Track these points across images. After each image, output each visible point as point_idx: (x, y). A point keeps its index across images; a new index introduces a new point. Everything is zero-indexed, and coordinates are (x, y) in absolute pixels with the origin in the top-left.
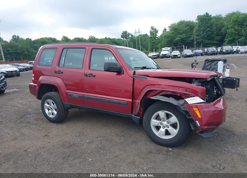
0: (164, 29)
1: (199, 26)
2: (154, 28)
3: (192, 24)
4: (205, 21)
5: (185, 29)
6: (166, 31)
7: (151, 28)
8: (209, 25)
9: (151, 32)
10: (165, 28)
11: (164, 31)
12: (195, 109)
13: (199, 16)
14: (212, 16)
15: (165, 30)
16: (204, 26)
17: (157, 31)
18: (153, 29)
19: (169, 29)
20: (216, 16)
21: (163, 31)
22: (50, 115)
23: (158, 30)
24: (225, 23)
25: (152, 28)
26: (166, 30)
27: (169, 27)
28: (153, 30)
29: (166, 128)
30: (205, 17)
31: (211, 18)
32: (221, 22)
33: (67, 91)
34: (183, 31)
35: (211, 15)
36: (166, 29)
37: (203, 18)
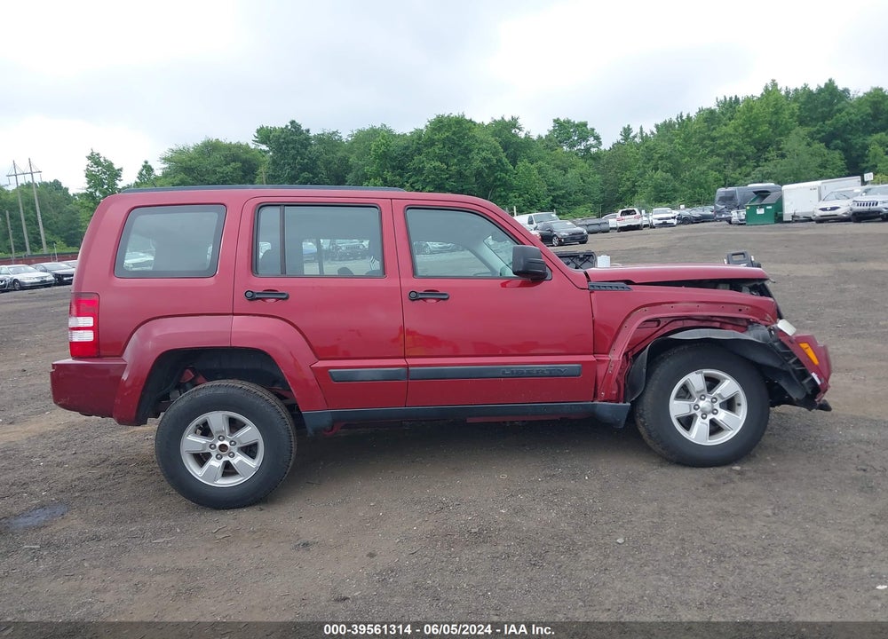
0: (144, 167)
1: (274, 162)
2: (102, 160)
3: (248, 156)
4: (293, 148)
5: (228, 170)
6: (150, 175)
7: (89, 158)
8: (306, 161)
9: (90, 176)
10: (146, 162)
11: (144, 172)
12: (804, 346)
13: (262, 128)
14: (312, 134)
15: (148, 168)
16: (289, 164)
17: (116, 174)
18: (98, 163)
19: (166, 166)
20: (323, 135)
21: (141, 174)
22: (215, 479)
23: (121, 170)
24: (352, 159)
25: (94, 159)
26: (152, 170)
27: (166, 160)
28: (100, 168)
29: (710, 416)
30: (291, 135)
31: (308, 139)
32: (339, 154)
33: (321, 364)
34: (221, 177)
35: (308, 131)
36: (150, 166)
37: (284, 138)
